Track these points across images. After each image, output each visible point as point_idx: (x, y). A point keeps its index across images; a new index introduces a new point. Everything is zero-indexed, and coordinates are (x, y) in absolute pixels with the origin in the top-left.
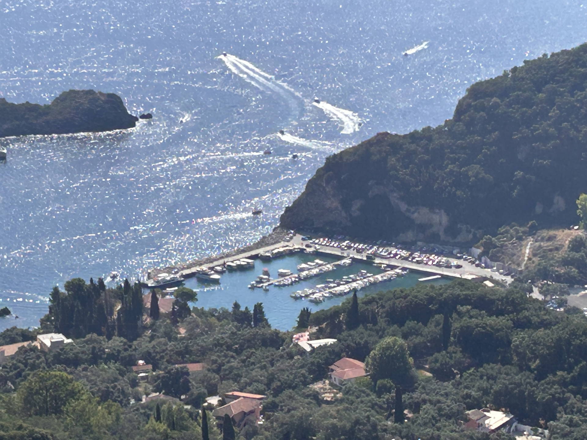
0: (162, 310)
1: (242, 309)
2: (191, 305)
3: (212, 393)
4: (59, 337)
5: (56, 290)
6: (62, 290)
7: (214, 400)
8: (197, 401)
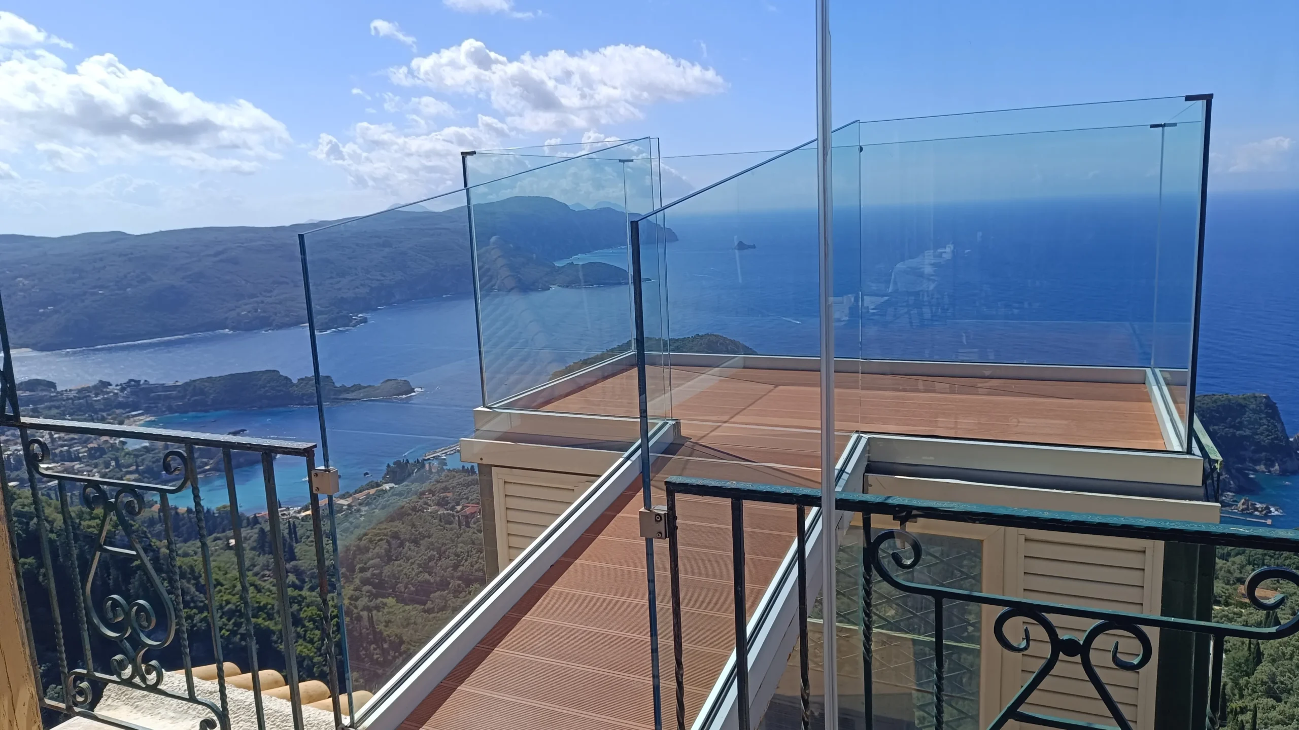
0: (434, 471)
1: (466, 468)
2: (445, 467)
3: (458, 505)
4: (392, 485)
5: (388, 466)
6: (392, 465)
7: (459, 508)
8: (453, 509)
